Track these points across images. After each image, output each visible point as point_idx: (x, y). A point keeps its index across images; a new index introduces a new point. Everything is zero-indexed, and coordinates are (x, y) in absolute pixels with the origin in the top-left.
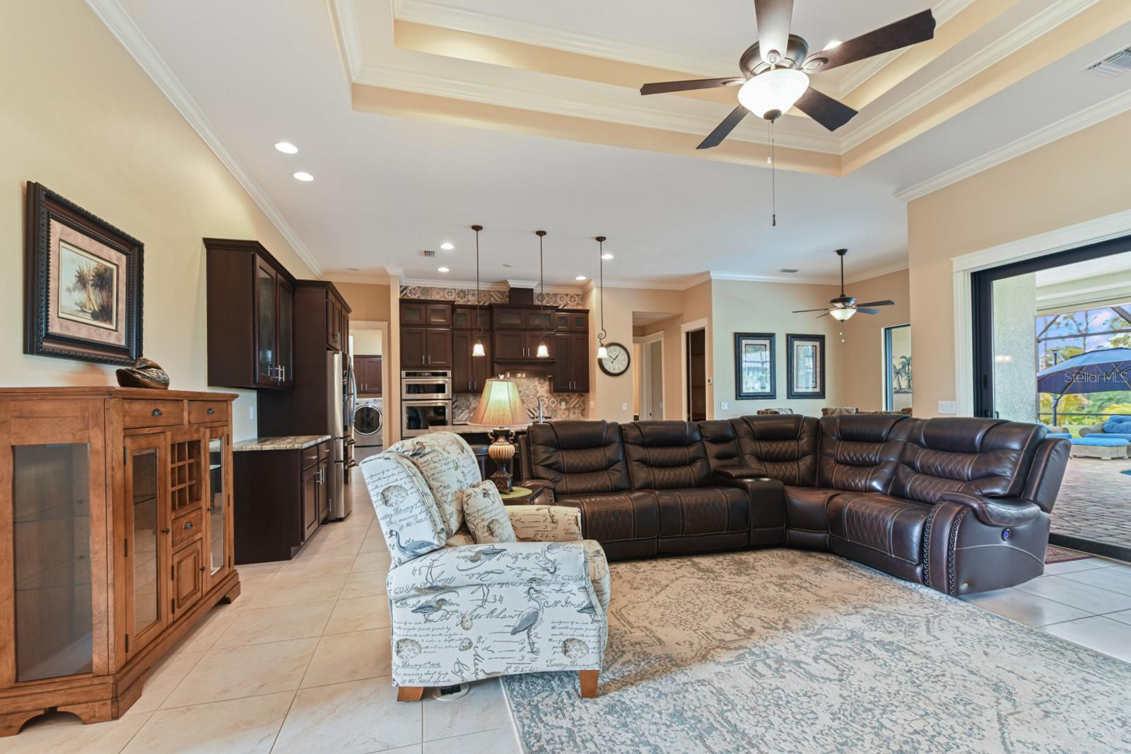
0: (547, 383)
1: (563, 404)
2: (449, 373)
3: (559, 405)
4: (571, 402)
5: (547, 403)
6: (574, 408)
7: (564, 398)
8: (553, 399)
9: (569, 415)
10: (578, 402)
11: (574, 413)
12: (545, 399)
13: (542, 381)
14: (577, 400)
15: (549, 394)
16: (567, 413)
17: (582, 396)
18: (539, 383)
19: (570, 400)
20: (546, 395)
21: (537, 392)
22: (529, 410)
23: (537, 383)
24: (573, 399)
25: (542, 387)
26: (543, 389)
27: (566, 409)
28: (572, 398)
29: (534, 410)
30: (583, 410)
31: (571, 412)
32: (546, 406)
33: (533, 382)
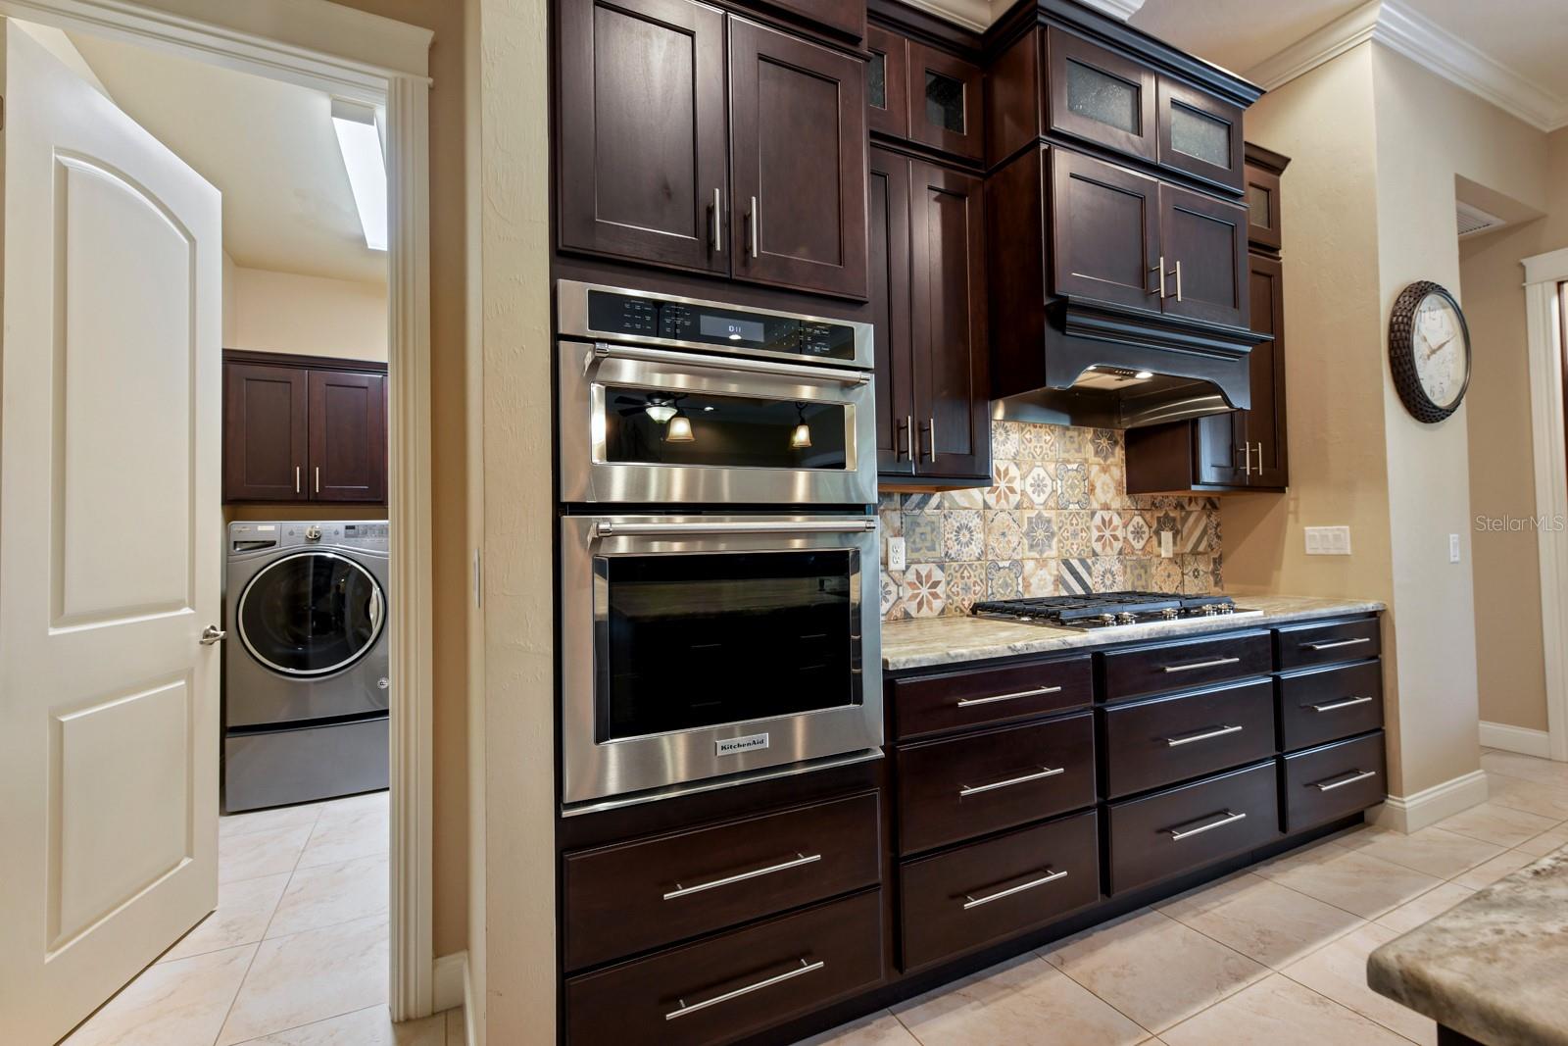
0: (1119, 453)
1: (1167, 536)
2: (865, 336)
3: (1155, 540)
4: (1185, 531)
5: (1119, 533)
6: (1195, 553)
7: (1166, 515)
8: (1138, 519)
9: (1182, 582)
10: (1204, 532)
11: (1196, 574)
12: (1117, 521)
13: (1104, 443)
14: (1204, 521)
15: (1127, 501)
16: (1176, 570)
17: (1214, 507)
18: (1097, 453)
19: (1184, 520)
20: (1116, 504)
21: (1092, 489)
22: (1067, 563)
23: (1090, 448)
24: (1191, 519)
25: (1105, 470)
26: (1106, 478)
27: (1173, 560)
28: (1189, 513)
29: (1083, 562)
30: (1218, 561)
31: (1189, 569)
32: (1117, 545)
33: (1079, 450)
